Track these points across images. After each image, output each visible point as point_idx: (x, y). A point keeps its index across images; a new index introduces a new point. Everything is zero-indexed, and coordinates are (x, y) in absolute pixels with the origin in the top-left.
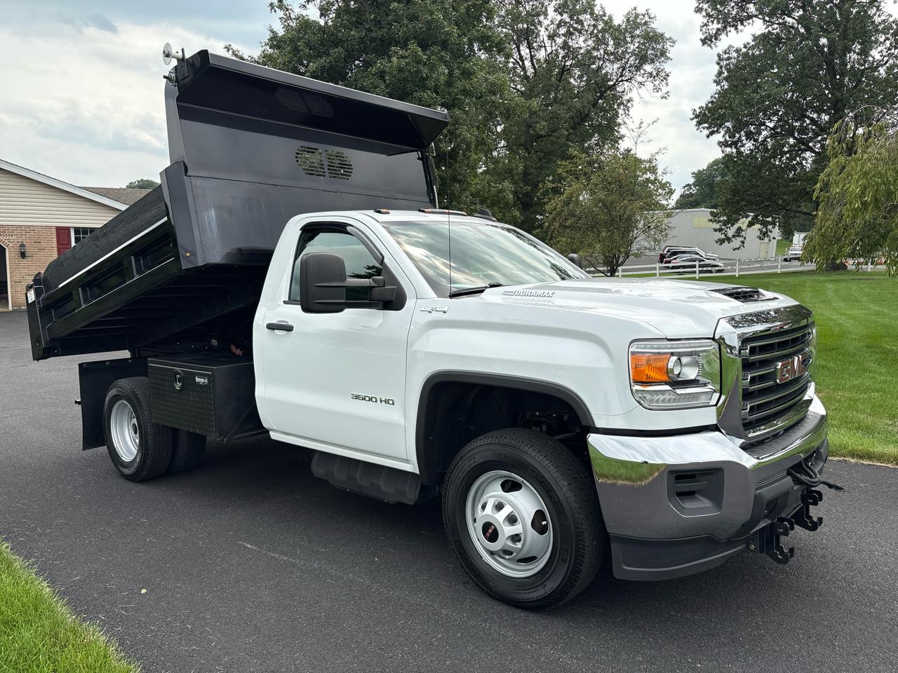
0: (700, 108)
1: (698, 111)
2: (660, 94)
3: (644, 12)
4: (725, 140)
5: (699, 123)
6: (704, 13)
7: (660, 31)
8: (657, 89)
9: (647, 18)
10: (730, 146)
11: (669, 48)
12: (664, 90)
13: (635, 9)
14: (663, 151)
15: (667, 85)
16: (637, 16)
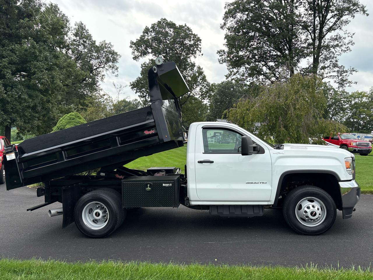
0: (133, 82)
1: (132, 83)
2: (114, 74)
3: (109, 43)
4: (141, 95)
5: (132, 88)
6: (133, 48)
7: (116, 51)
8: (113, 73)
9: (110, 46)
10: (143, 97)
11: (119, 58)
12: (116, 73)
13: (105, 41)
14: (129, 98)
15: (118, 71)
16: (106, 44)
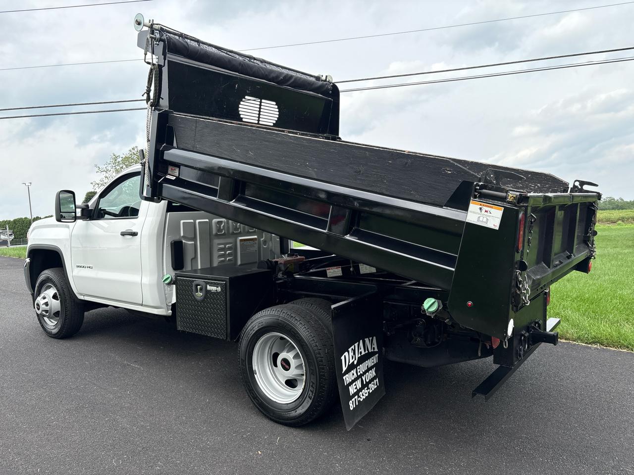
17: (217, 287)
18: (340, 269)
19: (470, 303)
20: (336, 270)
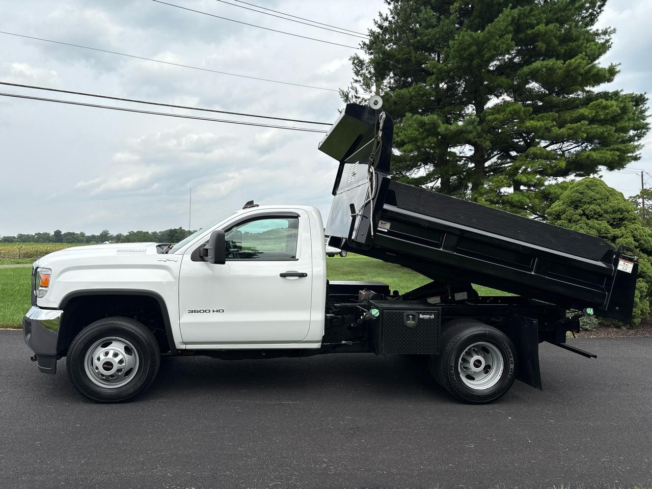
17: (431, 315)
18: (439, 298)
19: (617, 308)
20: (436, 299)
